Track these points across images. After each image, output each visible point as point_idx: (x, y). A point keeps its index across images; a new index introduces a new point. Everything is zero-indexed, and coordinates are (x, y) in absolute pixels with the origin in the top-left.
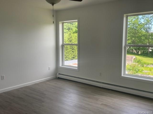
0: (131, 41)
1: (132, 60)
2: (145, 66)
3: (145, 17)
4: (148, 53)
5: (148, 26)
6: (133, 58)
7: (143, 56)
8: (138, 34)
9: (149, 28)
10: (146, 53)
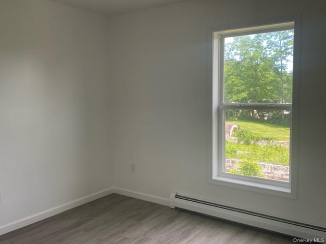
0: (248, 94)
1: (231, 132)
2: (252, 142)
3: (273, 45)
4: (281, 118)
5: (280, 62)
6: (232, 128)
7: (271, 124)
8: (263, 79)
9: (282, 67)
10: (277, 118)
